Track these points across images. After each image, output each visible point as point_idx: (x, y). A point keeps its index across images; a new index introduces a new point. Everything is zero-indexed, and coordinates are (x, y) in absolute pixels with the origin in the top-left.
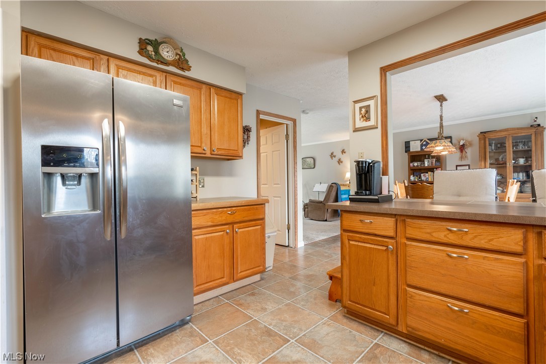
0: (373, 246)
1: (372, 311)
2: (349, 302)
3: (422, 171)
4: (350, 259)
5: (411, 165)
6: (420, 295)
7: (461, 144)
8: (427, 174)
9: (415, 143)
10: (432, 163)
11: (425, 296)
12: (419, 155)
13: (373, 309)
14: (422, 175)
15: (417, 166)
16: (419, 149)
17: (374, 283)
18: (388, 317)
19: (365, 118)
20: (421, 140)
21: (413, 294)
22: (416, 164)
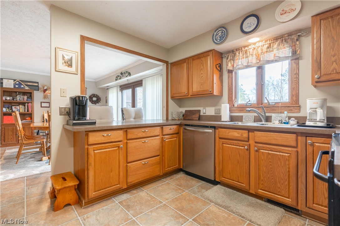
0: (110, 149)
1: (110, 188)
2: (94, 193)
3: (13, 104)
4: (95, 163)
5: (4, 98)
6: (133, 165)
7: (45, 88)
8: (18, 107)
9: (8, 81)
10: (23, 99)
11: (135, 164)
12: (11, 91)
13: (111, 187)
14: (13, 107)
15: (9, 100)
16: (12, 87)
17: (112, 170)
18: (119, 185)
19: (67, 64)
20: (15, 80)
21: (130, 166)
22: (8, 98)
